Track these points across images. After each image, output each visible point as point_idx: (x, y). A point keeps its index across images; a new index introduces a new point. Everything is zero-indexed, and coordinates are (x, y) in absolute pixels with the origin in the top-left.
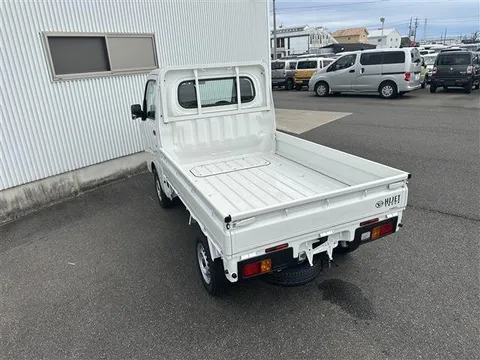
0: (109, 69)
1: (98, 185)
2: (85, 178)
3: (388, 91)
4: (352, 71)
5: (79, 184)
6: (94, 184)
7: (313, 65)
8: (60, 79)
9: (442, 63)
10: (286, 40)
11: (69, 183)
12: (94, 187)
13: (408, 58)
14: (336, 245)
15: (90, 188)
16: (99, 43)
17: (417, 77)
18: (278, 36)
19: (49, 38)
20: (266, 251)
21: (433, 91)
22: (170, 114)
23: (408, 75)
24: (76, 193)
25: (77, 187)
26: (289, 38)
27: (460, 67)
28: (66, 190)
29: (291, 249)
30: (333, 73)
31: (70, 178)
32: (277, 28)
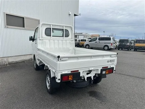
0: (24, 27)
1: (15, 63)
2: (11, 60)
3: (106, 48)
4: (96, 42)
5: (8, 62)
6: (13, 62)
7: (85, 40)
8: (8, 27)
9: (121, 42)
10: (77, 36)
11: (5, 61)
12: (13, 64)
13: (112, 39)
14: (94, 75)
15: (12, 64)
16: (22, 19)
17: (114, 45)
18: (75, 35)
19: (6, 14)
20: (71, 72)
21: (119, 49)
22: (42, 37)
23: (112, 44)
24: (7, 65)
25: (7, 63)
26: (78, 35)
27: (125, 43)
28: (3, 63)
29: (80, 72)
30: (91, 42)
31: (5, 59)
32: (75, 33)
